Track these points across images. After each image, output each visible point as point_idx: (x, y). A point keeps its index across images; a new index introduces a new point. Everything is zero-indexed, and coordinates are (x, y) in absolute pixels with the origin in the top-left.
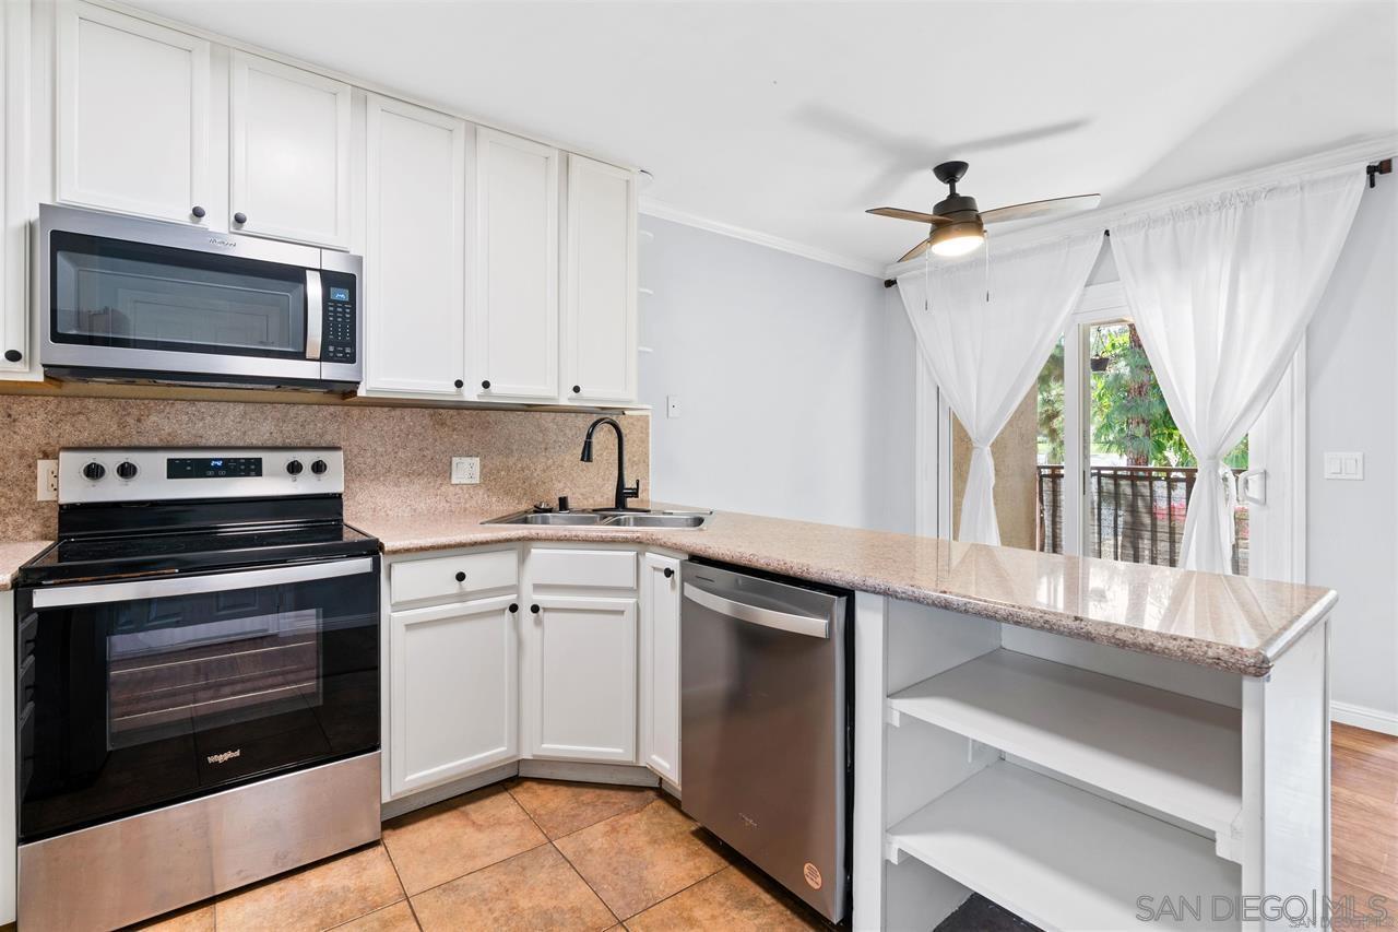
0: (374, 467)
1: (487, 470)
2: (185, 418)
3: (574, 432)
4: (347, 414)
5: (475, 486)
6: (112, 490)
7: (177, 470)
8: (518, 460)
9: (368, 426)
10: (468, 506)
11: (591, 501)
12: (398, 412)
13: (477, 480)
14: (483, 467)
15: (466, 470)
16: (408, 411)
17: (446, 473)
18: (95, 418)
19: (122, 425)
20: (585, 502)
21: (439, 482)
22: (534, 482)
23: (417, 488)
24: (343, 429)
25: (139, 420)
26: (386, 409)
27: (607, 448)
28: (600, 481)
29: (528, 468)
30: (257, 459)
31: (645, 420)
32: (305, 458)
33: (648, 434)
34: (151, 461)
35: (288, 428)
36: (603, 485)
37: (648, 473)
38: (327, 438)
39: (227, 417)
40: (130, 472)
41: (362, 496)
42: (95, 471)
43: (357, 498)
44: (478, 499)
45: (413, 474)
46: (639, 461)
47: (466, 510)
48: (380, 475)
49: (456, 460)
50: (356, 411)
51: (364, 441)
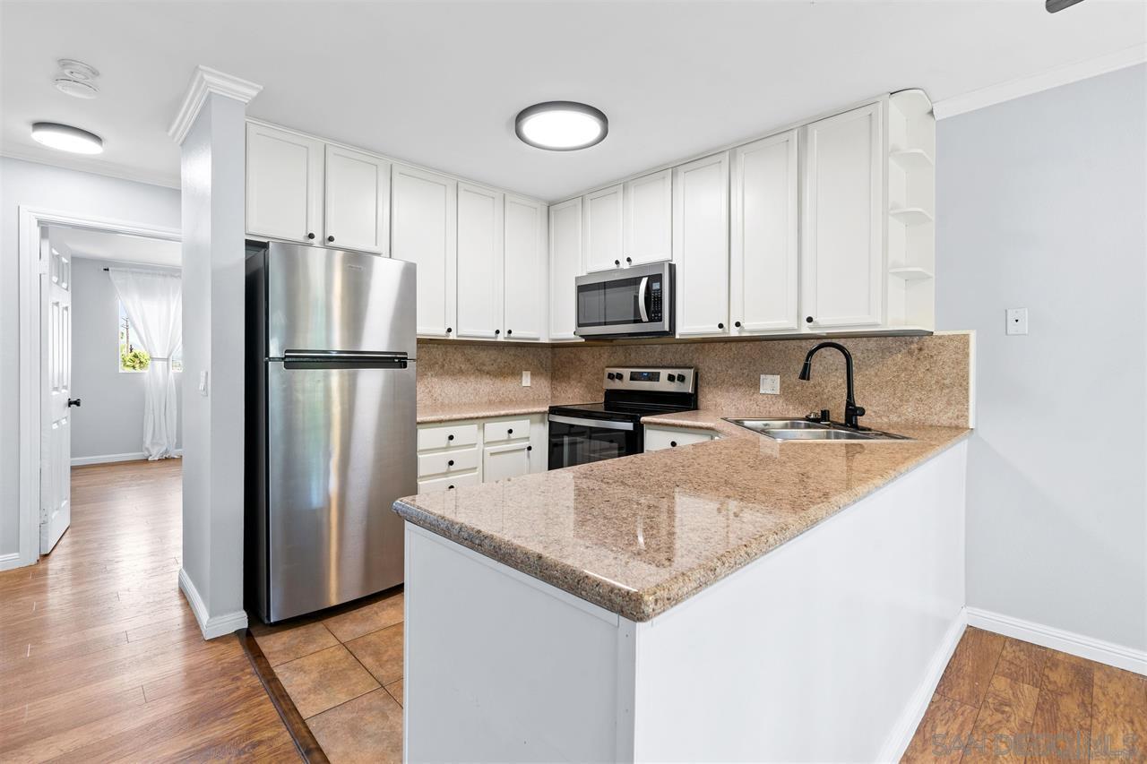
0: (716, 380)
1: (786, 385)
2: (642, 353)
4: (703, 348)
5: (776, 396)
7: (633, 376)
9: (713, 354)
10: (771, 409)
11: (885, 420)
12: (728, 345)
13: (778, 392)
14: (782, 382)
15: (770, 384)
16: (733, 344)
17: (756, 385)
18: (619, 354)
19: (626, 357)
20: (879, 420)
21: (752, 391)
22: (825, 397)
23: (738, 394)
24: (701, 357)
25: (629, 355)
27: (906, 369)
28: (896, 402)
29: (820, 385)
30: (659, 373)
31: (964, 340)
32: (676, 372)
33: (967, 355)
34: (626, 372)
35: (677, 356)
36: (900, 406)
37: (967, 398)
38: (694, 362)
39: (656, 351)
40: (620, 377)
41: (710, 396)
42: (611, 376)
43: (708, 398)
44: (780, 407)
45: (737, 385)
46: (953, 385)
47: (770, 412)
48: (719, 384)
49: (762, 376)
50: (707, 346)
51: (711, 363)
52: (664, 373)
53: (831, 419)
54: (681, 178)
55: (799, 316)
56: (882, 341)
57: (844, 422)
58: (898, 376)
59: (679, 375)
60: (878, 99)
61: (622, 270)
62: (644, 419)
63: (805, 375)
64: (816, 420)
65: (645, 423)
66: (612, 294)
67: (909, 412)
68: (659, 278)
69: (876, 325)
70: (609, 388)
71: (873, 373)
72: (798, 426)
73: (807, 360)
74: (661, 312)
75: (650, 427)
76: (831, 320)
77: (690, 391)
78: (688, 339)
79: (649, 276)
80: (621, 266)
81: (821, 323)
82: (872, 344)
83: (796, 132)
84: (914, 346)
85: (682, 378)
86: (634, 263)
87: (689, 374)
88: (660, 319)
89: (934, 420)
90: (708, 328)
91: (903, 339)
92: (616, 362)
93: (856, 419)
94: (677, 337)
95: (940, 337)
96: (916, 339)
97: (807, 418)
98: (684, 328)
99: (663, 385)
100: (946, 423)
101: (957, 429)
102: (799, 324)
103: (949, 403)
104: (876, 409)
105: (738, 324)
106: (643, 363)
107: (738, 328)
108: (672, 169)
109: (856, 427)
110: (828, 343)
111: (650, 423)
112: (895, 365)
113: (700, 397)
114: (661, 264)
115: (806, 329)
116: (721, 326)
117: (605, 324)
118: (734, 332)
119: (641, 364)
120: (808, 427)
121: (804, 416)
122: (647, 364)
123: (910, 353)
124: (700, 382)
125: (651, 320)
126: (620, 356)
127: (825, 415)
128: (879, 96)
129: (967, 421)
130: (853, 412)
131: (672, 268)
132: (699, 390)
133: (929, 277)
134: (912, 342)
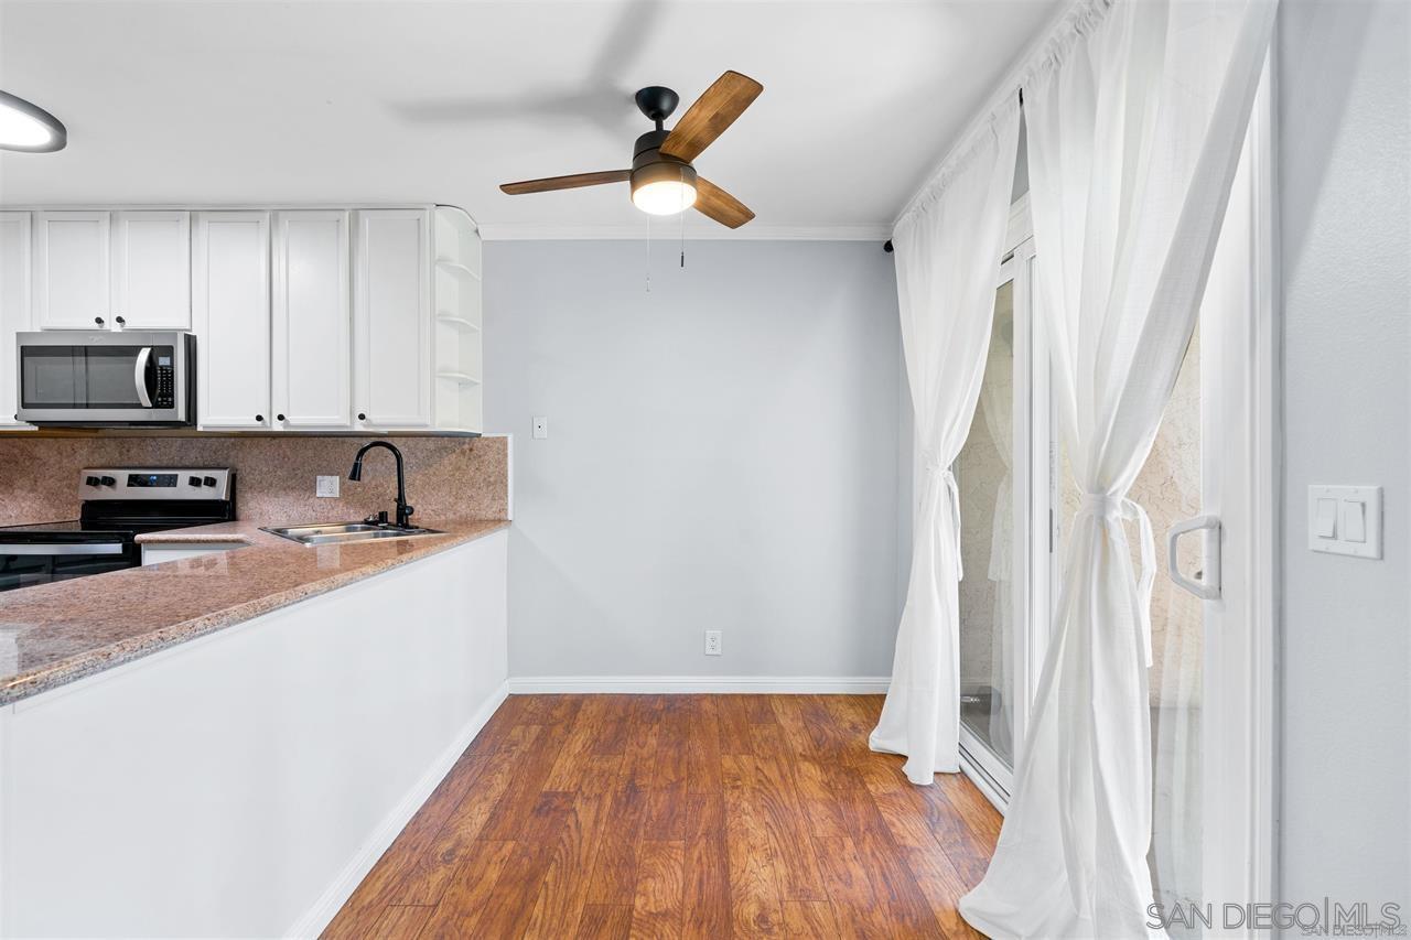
0: (260, 483)
1: (346, 486)
2: (150, 449)
3: (425, 454)
5: (335, 499)
6: (105, 493)
7: (134, 481)
8: (373, 478)
9: (256, 452)
10: (330, 515)
12: (275, 441)
13: (337, 495)
14: (340, 484)
15: (329, 486)
16: (283, 440)
17: (312, 488)
18: (108, 449)
19: (121, 454)
21: (308, 494)
23: (291, 499)
25: (128, 451)
26: (269, 439)
27: (459, 468)
29: (380, 485)
30: (177, 475)
31: (503, 441)
32: (202, 474)
33: (506, 455)
34: (122, 476)
35: (206, 454)
36: (455, 504)
37: (506, 493)
38: (231, 461)
39: (173, 447)
40: (110, 482)
41: (252, 504)
42: (93, 482)
43: (250, 505)
44: (339, 511)
45: (287, 489)
46: (496, 481)
47: (328, 518)
48: (264, 488)
49: (319, 478)
50: (248, 442)
51: (252, 464)
52: (184, 476)
53: (389, 520)
54: (203, 231)
55: (352, 413)
56: (440, 442)
57: (395, 522)
58: (453, 475)
59: (207, 479)
60: (427, 207)
61: (109, 334)
62: (139, 537)
63: (355, 474)
64: (375, 523)
65: (143, 541)
66: (98, 365)
67: (463, 509)
68: (169, 351)
69: (426, 426)
70: (90, 498)
71: (431, 472)
72: (355, 529)
73: (357, 459)
74: (172, 396)
75: (151, 546)
76: (384, 418)
77: (224, 498)
78: (221, 433)
79: (152, 347)
80: (106, 326)
81: (374, 422)
82: (431, 444)
83: (347, 214)
84: (466, 447)
85: (211, 482)
86: (129, 324)
87: (222, 477)
88: (171, 405)
89: (483, 515)
90: (243, 420)
91: (456, 439)
92: (103, 461)
93: (407, 520)
94: (200, 429)
95: (487, 439)
96: (467, 440)
97: (366, 522)
98: (207, 419)
99: (183, 491)
100: (491, 517)
101: (499, 521)
102: (352, 422)
103: (493, 499)
104: (434, 507)
105: (281, 417)
106: (151, 462)
107: (282, 422)
108: (194, 214)
109: (406, 526)
110: (381, 442)
111: (150, 542)
112: (451, 464)
113: (239, 505)
114: (173, 333)
115: (359, 427)
116: (259, 418)
117: (87, 406)
118: (278, 427)
119: (148, 464)
120: (364, 529)
121: (362, 520)
122: (157, 463)
123: (463, 453)
124: (238, 486)
125: (156, 405)
126: (111, 451)
127: (383, 517)
128: (427, 204)
129: (506, 515)
130: (403, 512)
131: (191, 343)
132: (238, 497)
133: (476, 384)
134: (464, 443)
